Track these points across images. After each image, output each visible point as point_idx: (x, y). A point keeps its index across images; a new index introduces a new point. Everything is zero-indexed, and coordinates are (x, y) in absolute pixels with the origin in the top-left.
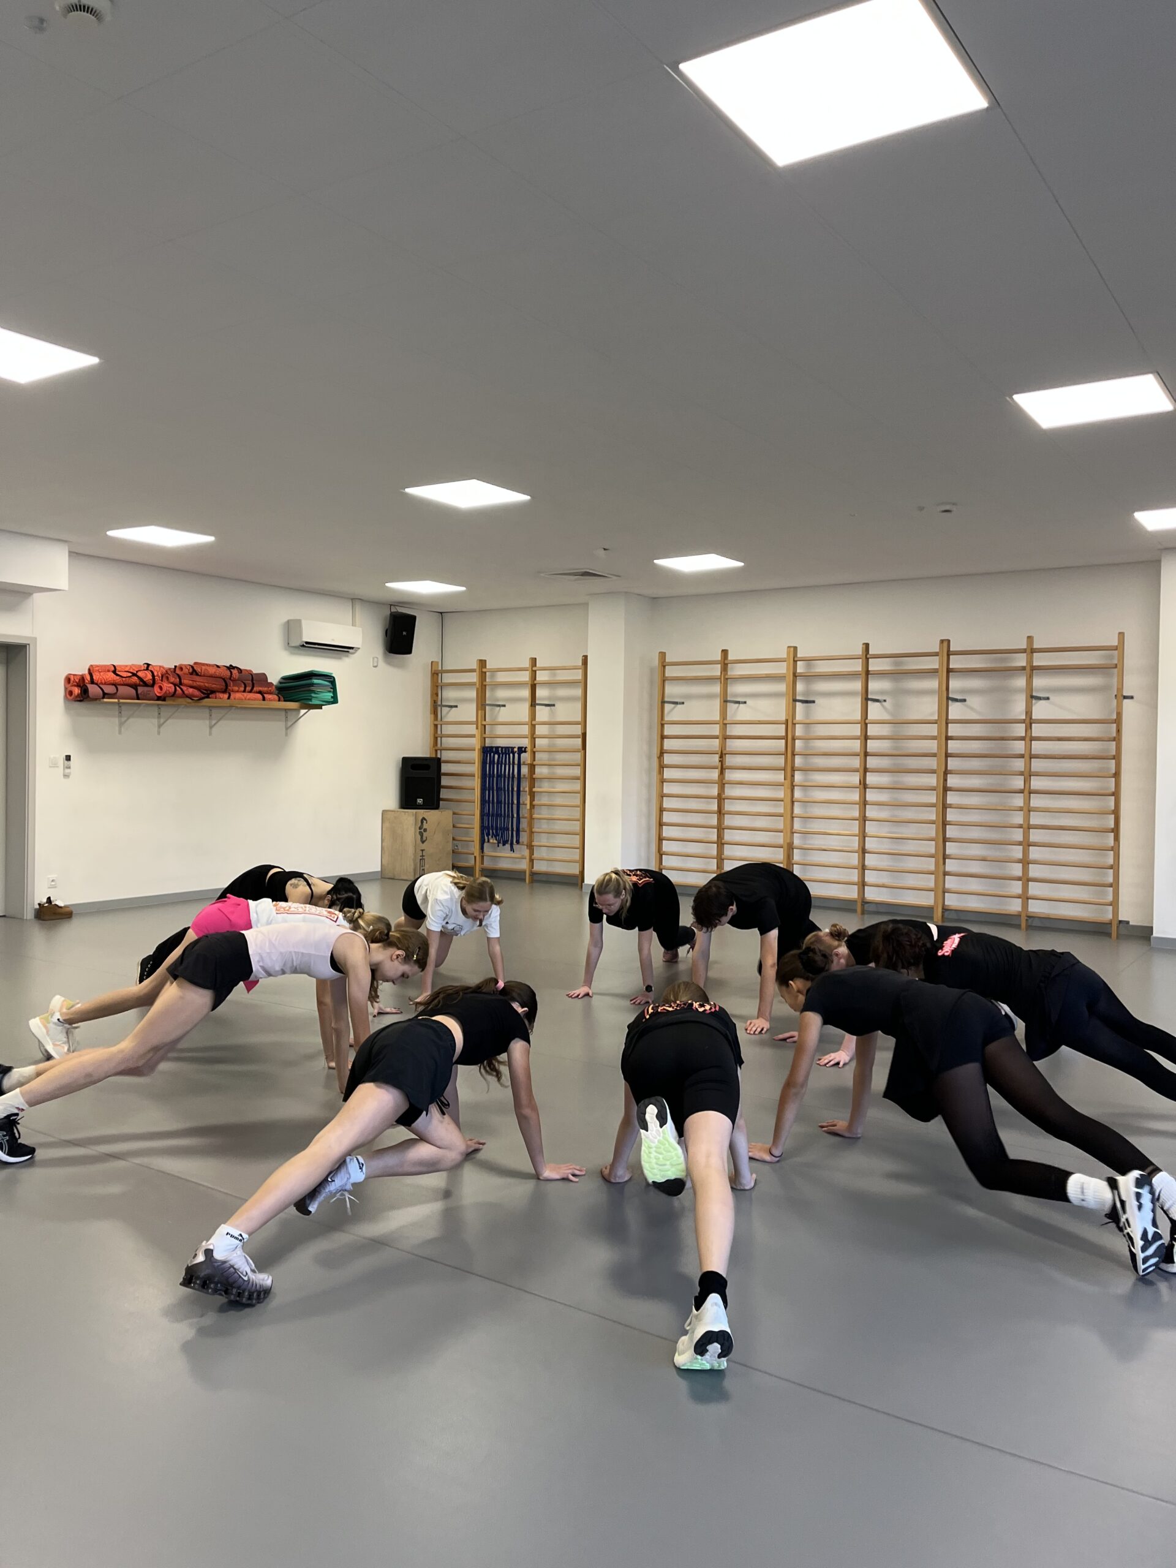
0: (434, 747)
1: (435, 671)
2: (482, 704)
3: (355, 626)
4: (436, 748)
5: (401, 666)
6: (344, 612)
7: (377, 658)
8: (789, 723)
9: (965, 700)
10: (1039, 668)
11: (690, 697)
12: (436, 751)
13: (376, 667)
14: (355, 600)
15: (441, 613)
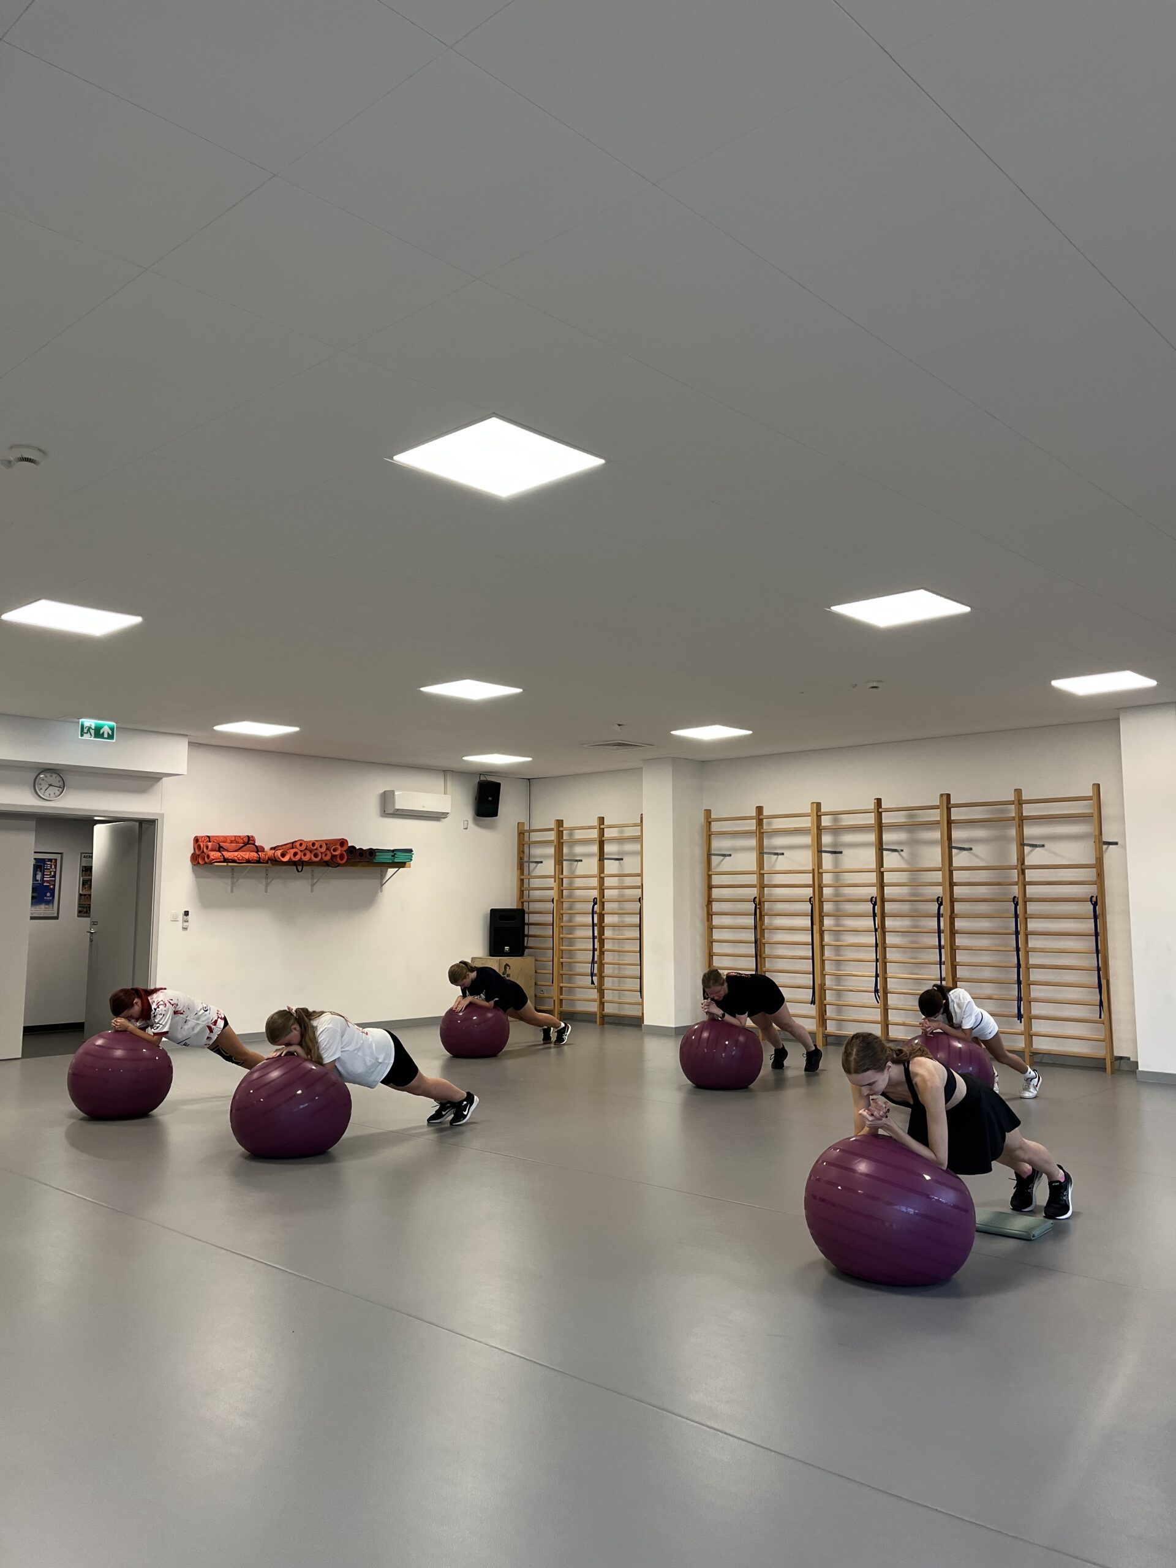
0: (520, 899)
1: (521, 830)
2: (559, 860)
3: (446, 794)
4: (522, 900)
5: (491, 827)
6: (437, 783)
7: (467, 821)
8: (817, 872)
9: (971, 849)
10: (1029, 818)
11: (735, 849)
12: (523, 903)
13: (466, 829)
14: (446, 772)
15: (529, 779)
